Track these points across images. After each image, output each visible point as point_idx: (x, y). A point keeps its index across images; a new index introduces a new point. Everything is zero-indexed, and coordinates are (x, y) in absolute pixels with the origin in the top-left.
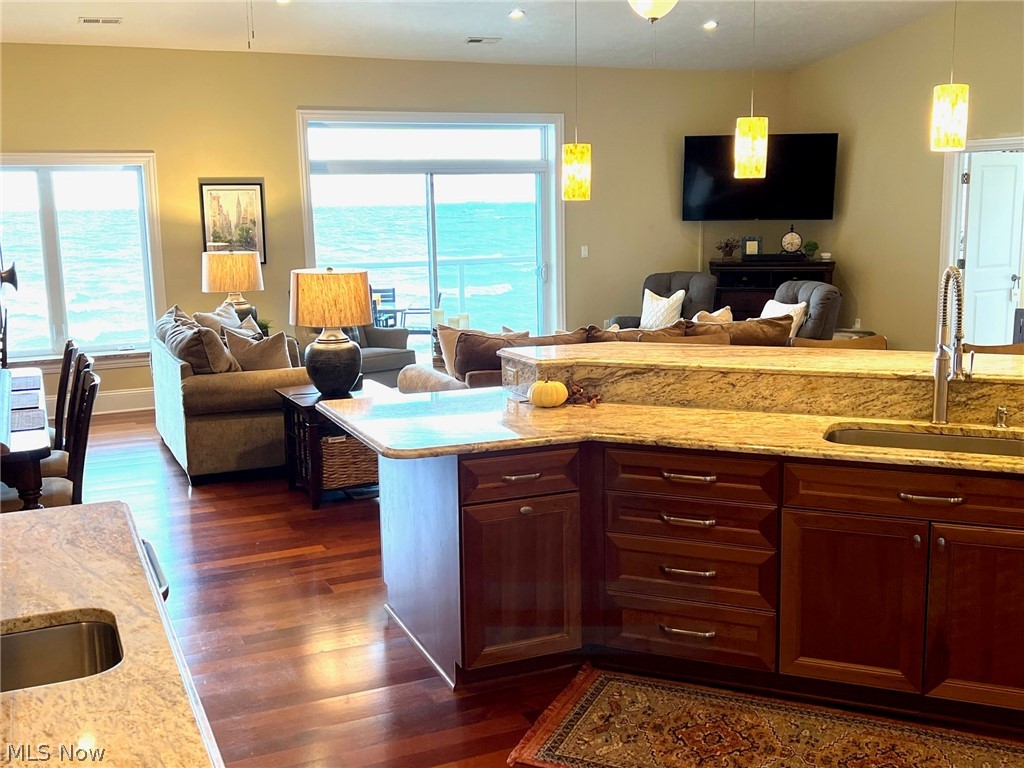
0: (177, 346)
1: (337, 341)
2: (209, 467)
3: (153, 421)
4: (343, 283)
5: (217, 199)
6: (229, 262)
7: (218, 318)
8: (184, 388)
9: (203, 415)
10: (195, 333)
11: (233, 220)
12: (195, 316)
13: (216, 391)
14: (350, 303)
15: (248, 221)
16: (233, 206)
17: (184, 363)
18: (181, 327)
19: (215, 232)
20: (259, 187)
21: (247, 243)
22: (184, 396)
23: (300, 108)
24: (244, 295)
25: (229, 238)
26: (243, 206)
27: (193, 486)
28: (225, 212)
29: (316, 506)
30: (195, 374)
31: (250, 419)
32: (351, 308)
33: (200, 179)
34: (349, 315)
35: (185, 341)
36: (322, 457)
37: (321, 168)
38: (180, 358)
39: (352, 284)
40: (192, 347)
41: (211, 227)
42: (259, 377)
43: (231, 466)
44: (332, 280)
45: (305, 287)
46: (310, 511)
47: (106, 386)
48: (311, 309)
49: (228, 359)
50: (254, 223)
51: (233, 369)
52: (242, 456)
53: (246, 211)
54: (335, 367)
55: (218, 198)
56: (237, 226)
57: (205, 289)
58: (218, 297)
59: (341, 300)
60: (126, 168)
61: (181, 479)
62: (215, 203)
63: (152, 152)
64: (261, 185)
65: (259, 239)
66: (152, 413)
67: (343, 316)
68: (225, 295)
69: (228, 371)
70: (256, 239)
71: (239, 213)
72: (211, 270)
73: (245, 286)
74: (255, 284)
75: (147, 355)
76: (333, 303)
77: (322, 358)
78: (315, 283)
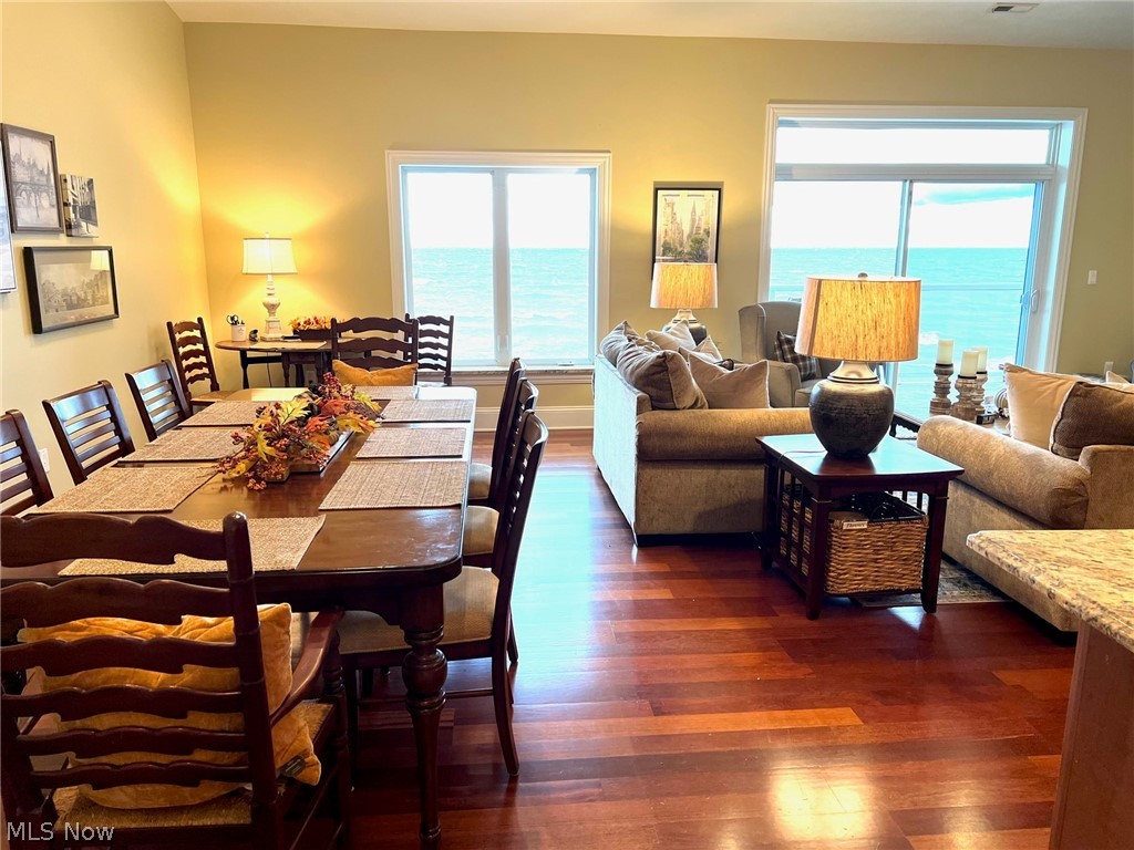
0: (632, 372)
1: (861, 381)
2: (659, 527)
3: (591, 444)
4: (890, 295)
5: (671, 205)
6: (685, 273)
7: (673, 338)
8: (639, 426)
9: (657, 461)
10: (658, 357)
11: (686, 229)
12: (649, 335)
13: (679, 434)
14: (897, 326)
15: (702, 231)
16: (688, 213)
17: (641, 394)
18: (636, 348)
19: (665, 243)
20: (717, 192)
21: (699, 257)
22: (640, 437)
23: (771, 102)
24: (695, 312)
25: (680, 249)
26: (698, 213)
27: (638, 547)
28: (678, 220)
29: (813, 616)
30: (654, 408)
31: (714, 471)
32: (897, 334)
33: (655, 183)
34: (893, 343)
35: (645, 366)
36: (830, 547)
37: (786, 173)
38: (635, 387)
39: (903, 299)
40: (654, 374)
41: (663, 235)
42: (734, 419)
43: (686, 527)
44: (875, 291)
45: (831, 300)
46: (805, 622)
47: (544, 401)
48: (836, 333)
49: (695, 393)
50: (708, 233)
51: (699, 405)
52: (701, 516)
53: (700, 219)
54: (859, 419)
55: (673, 204)
56: (689, 236)
57: (653, 305)
58: (667, 313)
59: (884, 322)
60: (581, 171)
61: (623, 533)
62: (670, 209)
63: (609, 152)
64: (720, 190)
65: (711, 251)
66: (589, 434)
67: (884, 344)
68: (674, 312)
69: (692, 407)
70: (708, 251)
71: (693, 221)
72: (662, 283)
73: (699, 301)
74: (711, 301)
75: (590, 372)
76: (872, 324)
77: (842, 405)
78: (846, 294)
